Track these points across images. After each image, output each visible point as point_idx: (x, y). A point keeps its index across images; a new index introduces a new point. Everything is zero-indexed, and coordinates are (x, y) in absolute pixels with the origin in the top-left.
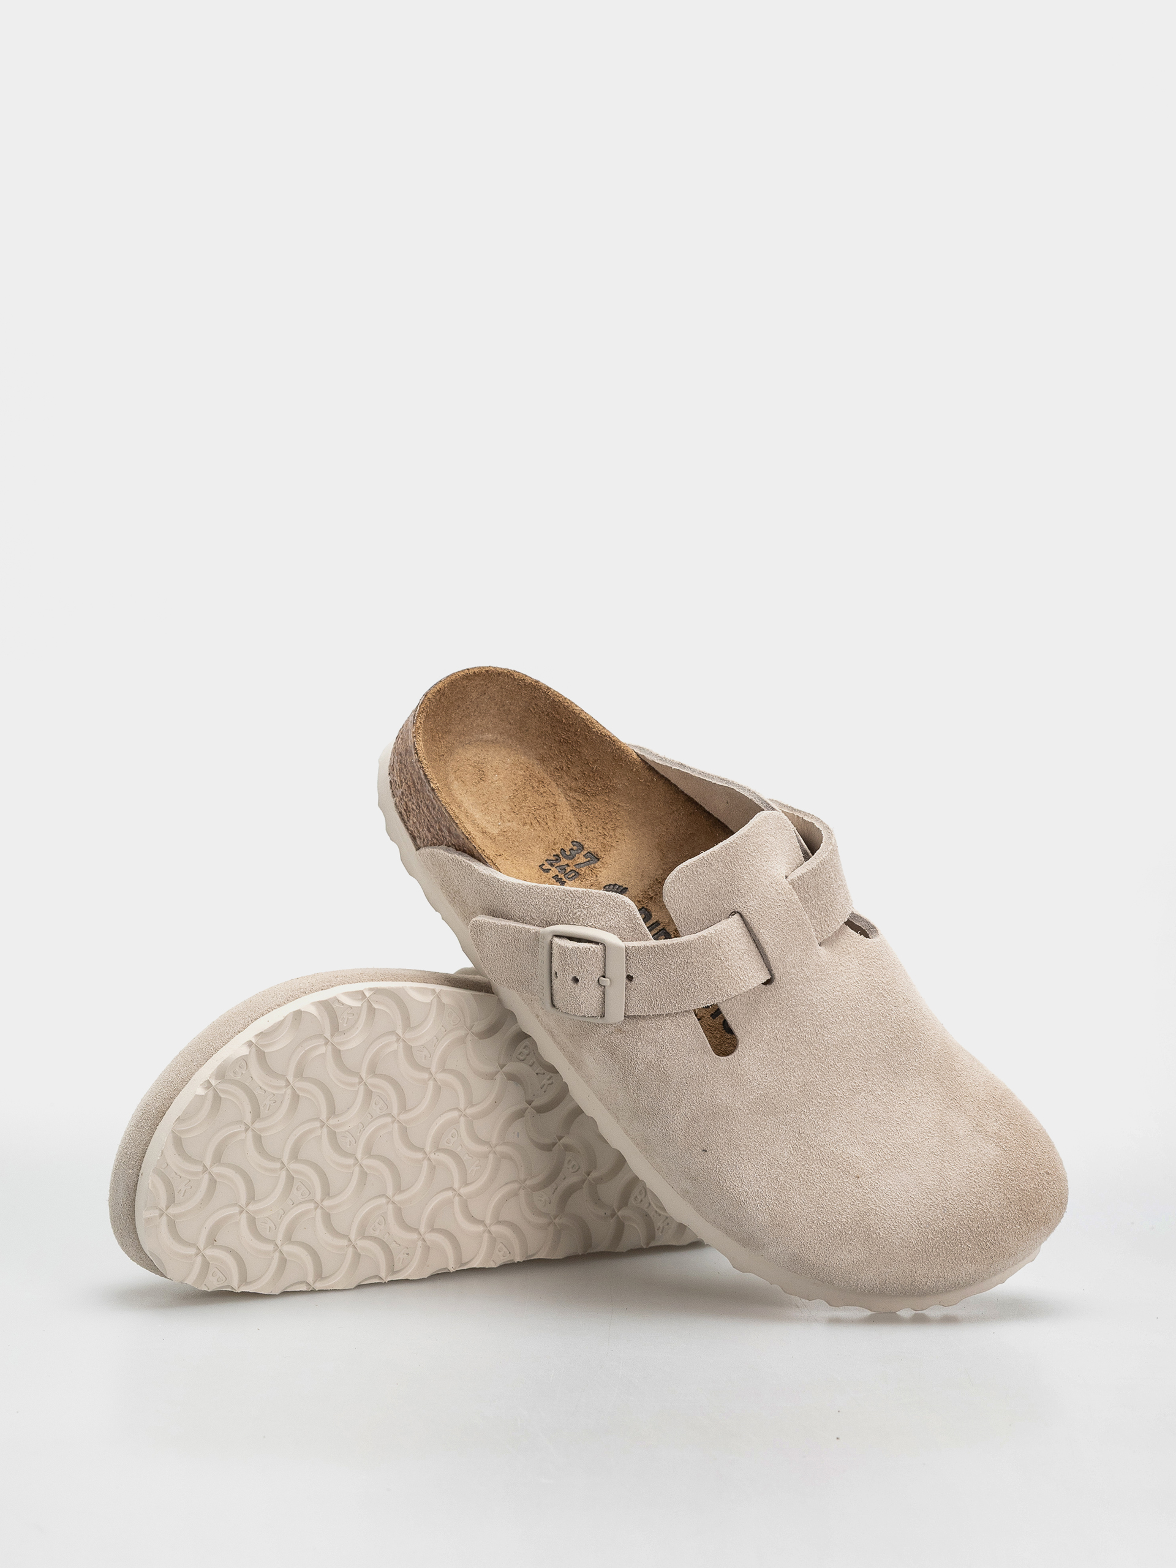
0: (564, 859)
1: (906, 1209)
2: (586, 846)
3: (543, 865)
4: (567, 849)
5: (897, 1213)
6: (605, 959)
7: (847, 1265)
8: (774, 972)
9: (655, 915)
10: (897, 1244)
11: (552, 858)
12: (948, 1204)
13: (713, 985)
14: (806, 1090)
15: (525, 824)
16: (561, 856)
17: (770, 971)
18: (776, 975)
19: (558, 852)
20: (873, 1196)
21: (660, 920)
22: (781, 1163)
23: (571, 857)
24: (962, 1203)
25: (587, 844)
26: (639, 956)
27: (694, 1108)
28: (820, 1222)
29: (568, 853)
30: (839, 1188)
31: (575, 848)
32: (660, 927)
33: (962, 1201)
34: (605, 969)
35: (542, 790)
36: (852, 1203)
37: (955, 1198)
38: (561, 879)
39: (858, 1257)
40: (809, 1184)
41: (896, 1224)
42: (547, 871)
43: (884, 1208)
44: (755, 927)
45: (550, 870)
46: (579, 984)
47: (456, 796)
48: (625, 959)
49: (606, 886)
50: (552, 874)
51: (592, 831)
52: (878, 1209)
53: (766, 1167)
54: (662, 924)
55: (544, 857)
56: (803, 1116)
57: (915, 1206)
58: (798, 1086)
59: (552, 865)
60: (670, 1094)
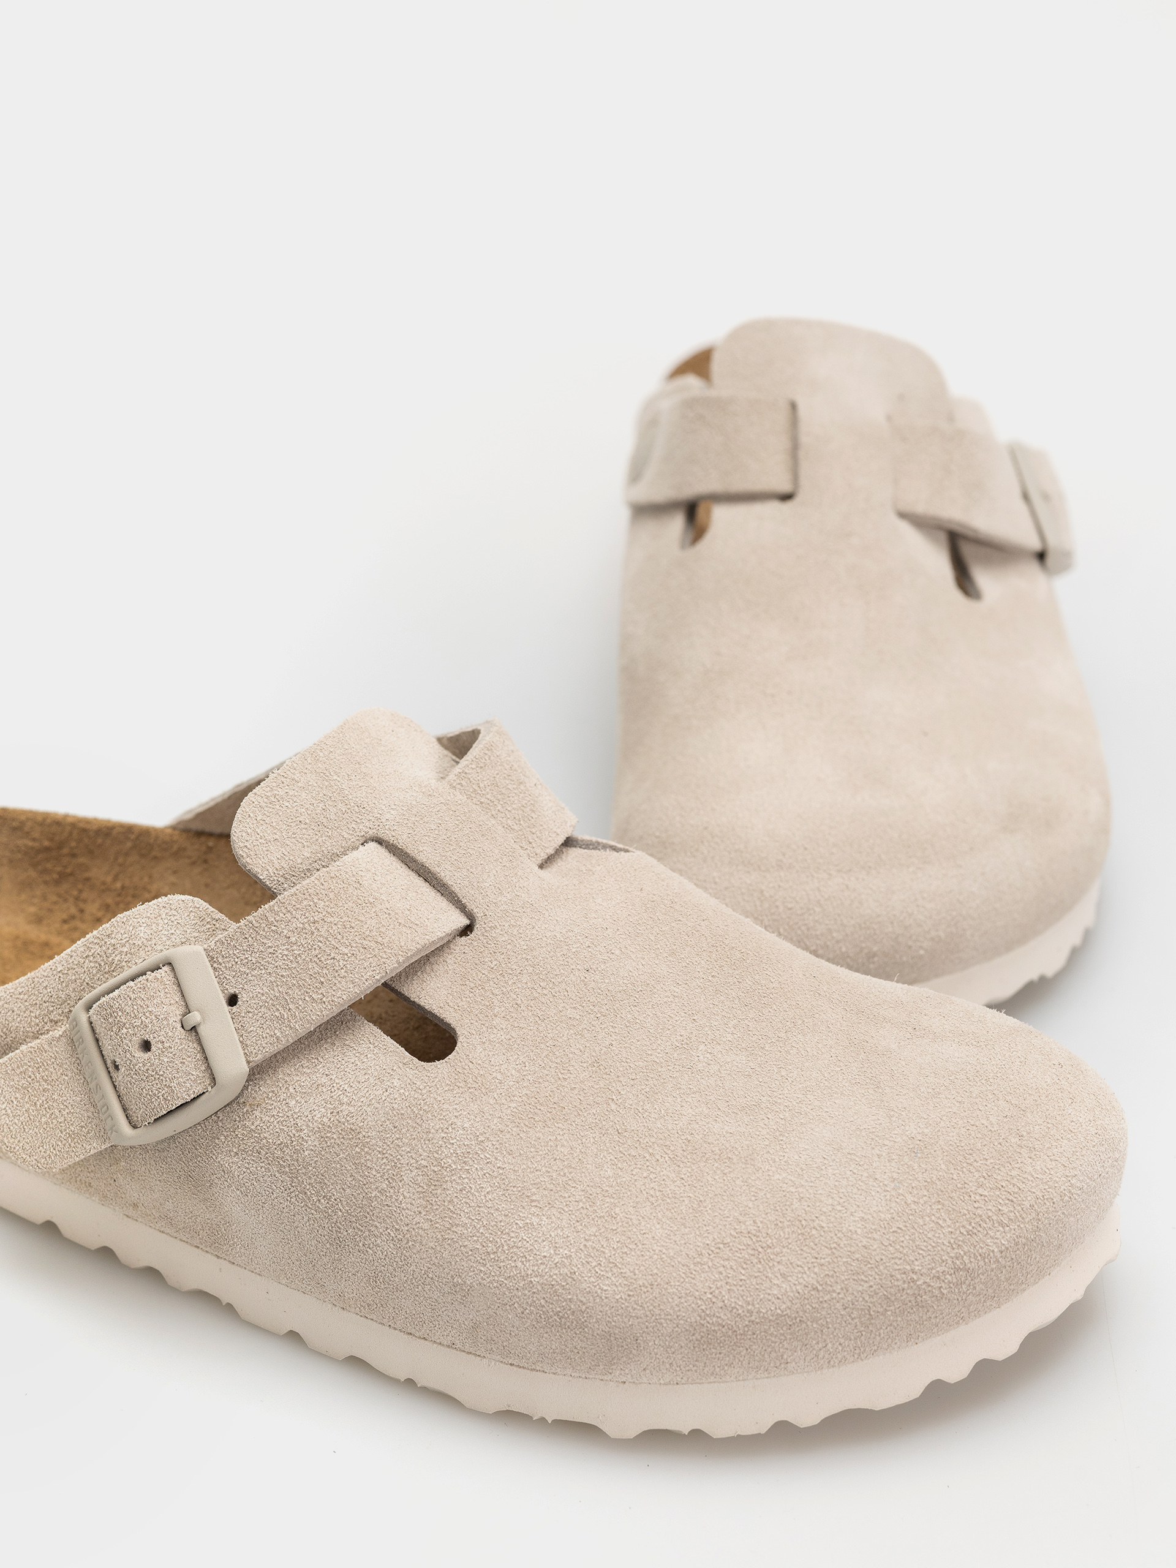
1: (849, 1173)
5: (837, 1183)
6: (179, 986)
7: (789, 1304)
8: (470, 906)
10: (859, 1231)
13: (373, 944)
14: (601, 1067)
17: (463, 908)
18: (475, 911)
20: (784, 1175)
22: (607, 1188)
26: (231, 952)
27: (424, 1163)
28: (713, 1249)
30: (722, 1185)
34: (185, 1001)
36: (753, 1198)
39: (801, 1281)
40: (668, 1201)
41: (842, 1201)
43: (812, 1184)
44: (411, 850)
46: (153, 1048)
48: (211, 970)
52: (800, 1190)
53: (584, 1203)
56: (613, 1106)
57: (861, 1163)
58: (585, 1065)
60: (375, 1160)
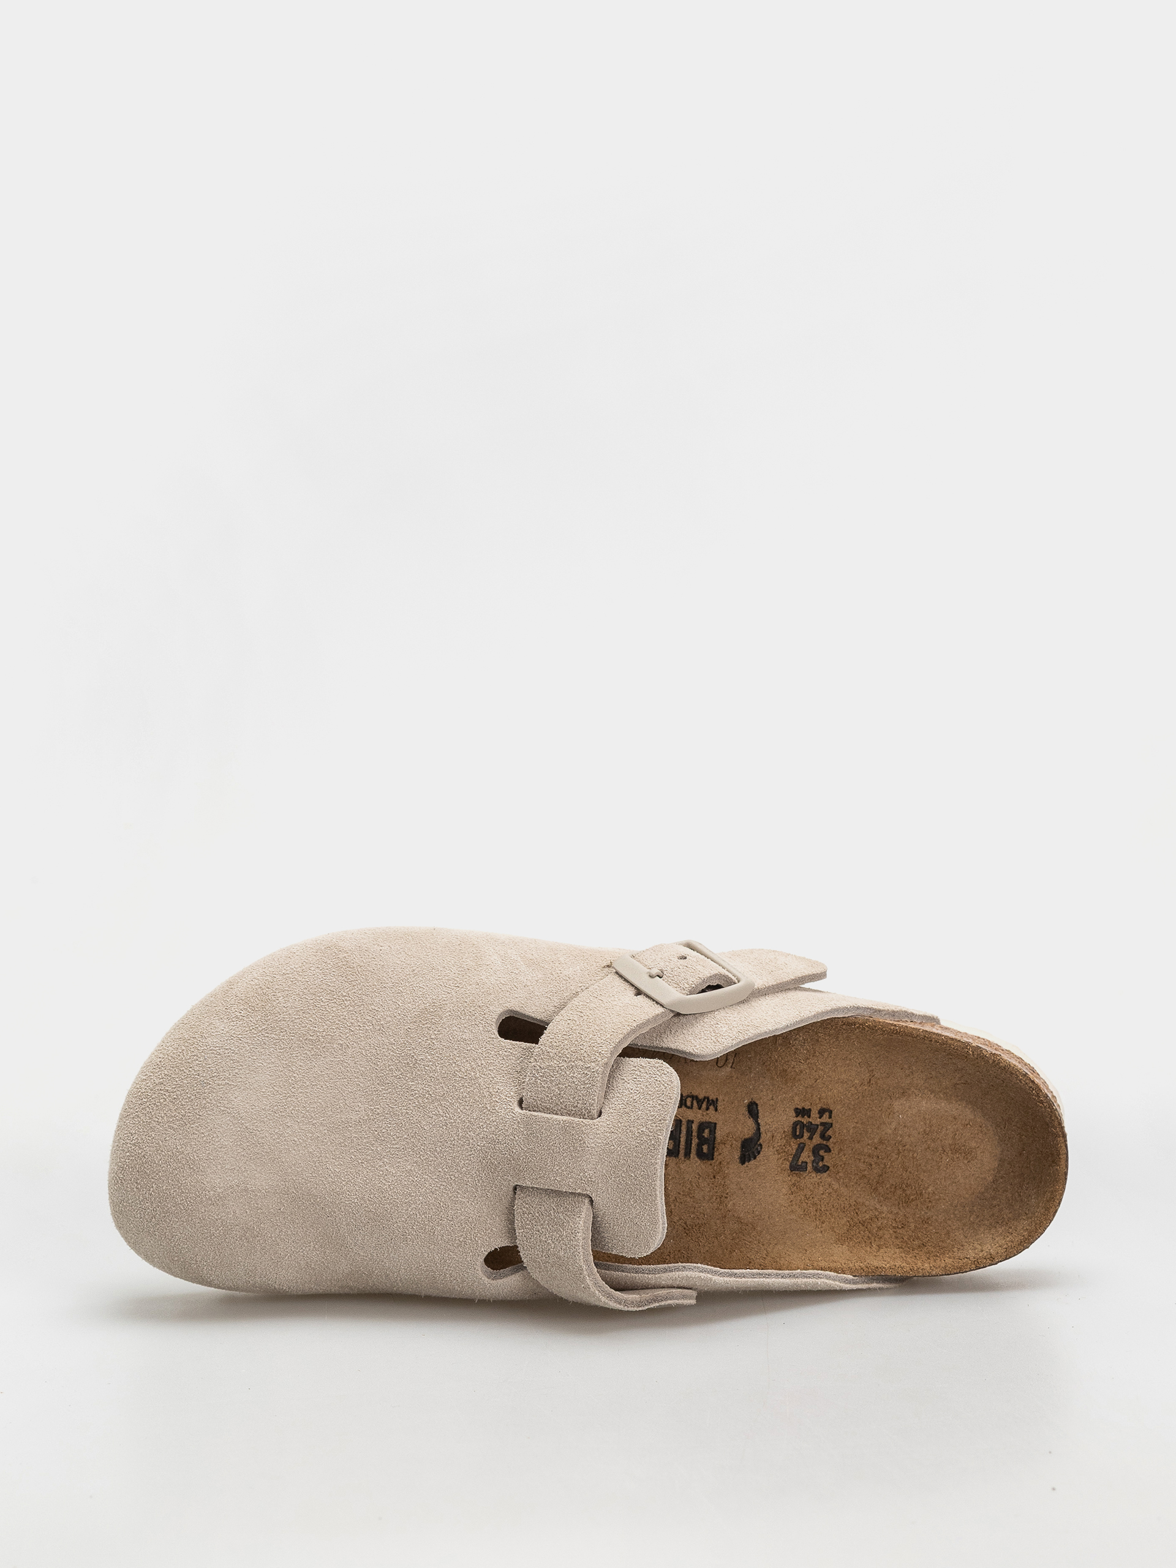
0: (819, 1142)
2: (814, 1175)
3: (830, 1117)
4: (826, 1156)
9: (697, 1162)
11: (830, 1133)
12: (206, 1091)
15: (881, 1142)
16: (825, 1142)
19: (830, 1144)
21: (688, 1161)
23: (815, 1151)
24: (196, 1104)
25: (815, 1177)
29: (822, 1153)
31: (821, 1164)
32: (682, 1152)
33: (197, 1106)
35: (899, 1192)
37: (204, 1102)
38: (803, 1117)
42: (822, 1112)
45: (820, 1118)
47: (959, 1103)
49: (761, 1148)
50: (815, 1113)
51: (822, 1194)
54: (683, 1158)
55: (836, 1126)
59: (822, 1124)
